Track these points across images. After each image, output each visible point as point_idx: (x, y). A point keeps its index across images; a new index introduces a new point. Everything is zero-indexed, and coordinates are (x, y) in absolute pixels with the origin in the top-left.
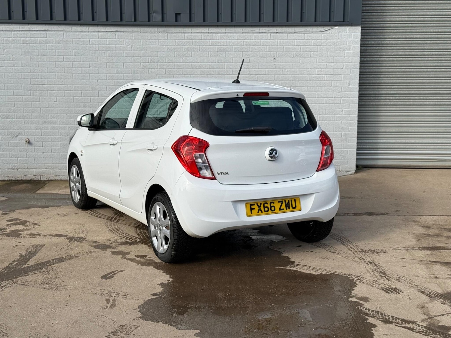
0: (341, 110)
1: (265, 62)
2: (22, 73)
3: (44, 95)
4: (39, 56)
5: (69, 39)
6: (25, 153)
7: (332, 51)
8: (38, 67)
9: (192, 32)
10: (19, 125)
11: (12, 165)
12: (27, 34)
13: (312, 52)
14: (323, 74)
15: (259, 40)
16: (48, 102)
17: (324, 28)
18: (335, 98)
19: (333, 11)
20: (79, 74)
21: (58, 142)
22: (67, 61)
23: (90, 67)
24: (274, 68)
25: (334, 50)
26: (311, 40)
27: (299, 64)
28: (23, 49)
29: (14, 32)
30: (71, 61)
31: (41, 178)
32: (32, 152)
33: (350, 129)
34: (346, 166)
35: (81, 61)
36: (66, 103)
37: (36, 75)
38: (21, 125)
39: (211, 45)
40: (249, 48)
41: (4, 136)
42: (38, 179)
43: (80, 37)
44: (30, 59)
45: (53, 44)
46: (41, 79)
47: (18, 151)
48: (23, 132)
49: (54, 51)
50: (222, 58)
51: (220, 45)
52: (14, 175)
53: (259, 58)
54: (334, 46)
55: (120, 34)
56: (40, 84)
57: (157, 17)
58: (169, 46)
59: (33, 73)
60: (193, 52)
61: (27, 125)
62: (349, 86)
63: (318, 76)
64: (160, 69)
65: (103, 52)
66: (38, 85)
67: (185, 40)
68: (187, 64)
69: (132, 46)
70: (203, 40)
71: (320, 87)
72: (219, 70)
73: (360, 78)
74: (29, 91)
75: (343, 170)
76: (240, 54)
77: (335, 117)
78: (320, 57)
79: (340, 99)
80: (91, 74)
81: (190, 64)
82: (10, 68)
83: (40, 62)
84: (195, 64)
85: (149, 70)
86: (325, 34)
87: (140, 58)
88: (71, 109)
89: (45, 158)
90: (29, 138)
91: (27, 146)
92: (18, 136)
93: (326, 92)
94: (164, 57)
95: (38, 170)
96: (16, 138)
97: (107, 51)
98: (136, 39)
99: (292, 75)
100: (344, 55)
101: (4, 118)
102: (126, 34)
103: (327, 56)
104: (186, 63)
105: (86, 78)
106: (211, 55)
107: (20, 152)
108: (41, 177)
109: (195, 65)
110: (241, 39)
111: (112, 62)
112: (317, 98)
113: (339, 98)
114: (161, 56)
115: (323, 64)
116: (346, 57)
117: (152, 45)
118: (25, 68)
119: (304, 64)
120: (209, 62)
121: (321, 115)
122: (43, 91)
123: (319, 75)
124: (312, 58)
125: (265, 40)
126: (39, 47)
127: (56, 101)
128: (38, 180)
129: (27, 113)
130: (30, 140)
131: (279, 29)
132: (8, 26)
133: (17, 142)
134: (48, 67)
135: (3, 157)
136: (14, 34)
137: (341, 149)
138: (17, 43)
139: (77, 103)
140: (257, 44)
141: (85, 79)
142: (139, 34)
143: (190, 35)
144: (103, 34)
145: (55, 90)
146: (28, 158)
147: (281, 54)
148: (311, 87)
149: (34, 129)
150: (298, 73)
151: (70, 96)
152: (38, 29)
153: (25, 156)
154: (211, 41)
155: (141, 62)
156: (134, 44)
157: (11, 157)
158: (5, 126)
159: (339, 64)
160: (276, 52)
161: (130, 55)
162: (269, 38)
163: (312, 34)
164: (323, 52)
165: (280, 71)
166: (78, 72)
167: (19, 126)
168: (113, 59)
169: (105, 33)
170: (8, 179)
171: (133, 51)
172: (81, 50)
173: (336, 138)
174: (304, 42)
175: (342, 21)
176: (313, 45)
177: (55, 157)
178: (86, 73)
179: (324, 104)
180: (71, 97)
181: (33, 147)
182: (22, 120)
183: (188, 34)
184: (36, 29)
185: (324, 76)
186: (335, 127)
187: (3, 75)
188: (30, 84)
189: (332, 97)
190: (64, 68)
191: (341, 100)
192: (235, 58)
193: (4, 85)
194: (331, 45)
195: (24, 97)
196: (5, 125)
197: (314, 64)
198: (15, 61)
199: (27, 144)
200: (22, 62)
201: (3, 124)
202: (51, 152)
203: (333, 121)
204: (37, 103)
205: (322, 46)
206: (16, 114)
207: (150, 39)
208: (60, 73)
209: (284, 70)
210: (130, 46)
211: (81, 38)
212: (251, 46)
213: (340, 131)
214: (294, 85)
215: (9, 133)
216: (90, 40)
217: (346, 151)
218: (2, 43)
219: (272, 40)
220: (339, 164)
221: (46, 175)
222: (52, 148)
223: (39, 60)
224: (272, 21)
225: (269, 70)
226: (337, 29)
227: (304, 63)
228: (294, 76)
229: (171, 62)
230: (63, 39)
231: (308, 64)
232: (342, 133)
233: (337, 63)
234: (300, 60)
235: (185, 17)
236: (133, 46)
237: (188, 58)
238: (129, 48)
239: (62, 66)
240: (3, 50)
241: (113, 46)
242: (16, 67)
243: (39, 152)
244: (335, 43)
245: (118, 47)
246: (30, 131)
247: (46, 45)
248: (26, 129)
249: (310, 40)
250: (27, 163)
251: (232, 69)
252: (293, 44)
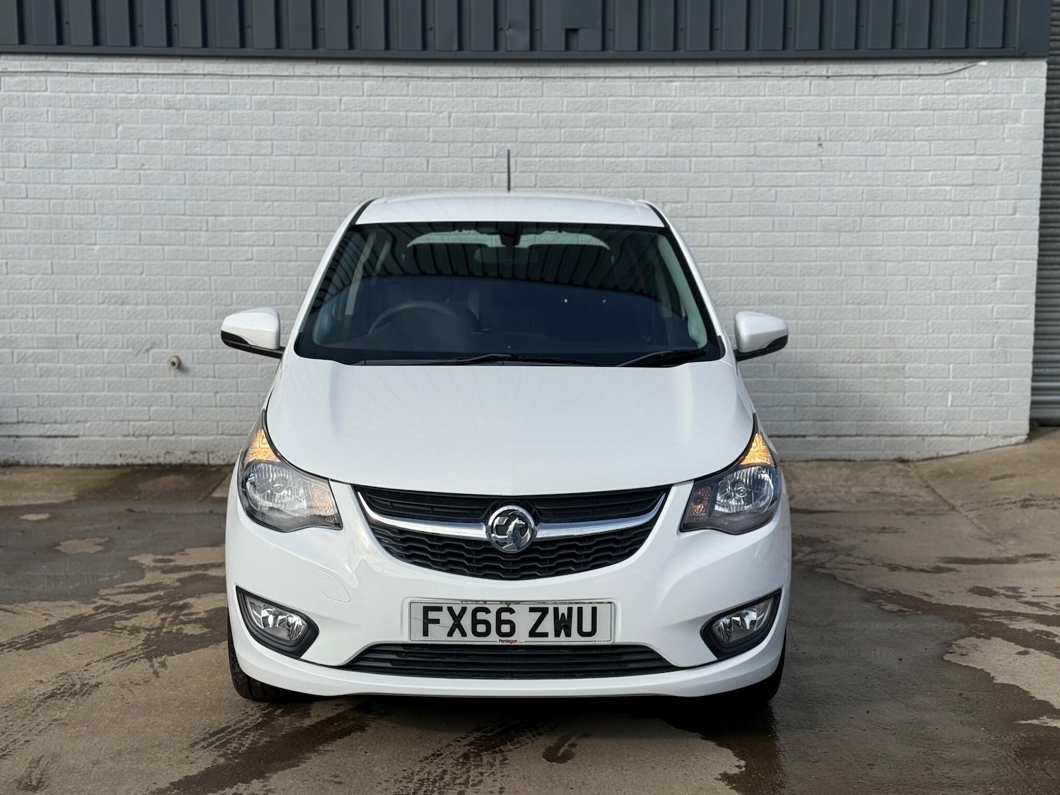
0: (994, 277)
1: (796, 154)
2: (164, 187)
3: (220, 243)
4: (209, 142)
5: (287, 97)
6: (168, 394)
7: (971, 124)
8: (206, 170)
9: (605, 78)
10: (153, 321)
11: (134, 426)
12: (177, 84)
13: (919, 128)
14: (946, 185)
15: (780, 98)
16: (231, 261)
17: (950, 64)
18: (977, 247)
19: (975, 20)
20: (313, 188)
21: (254, 366)
22: (281, 155)
23: (339, 170)
24: (820, 168)
25: (975, 120)
26: (917, 97)
27: (884, 158)
28: (167, 124)
29: (144, 80)
30: (291, 155)
31: (208, 459)
32: (186, 390)
33: (1014, 327)
34: (1005, 422)
35: (316, 155)
36: (277, 264)
37: (201, 191)
38: (159, 321)
39: (656, 111)
40: (754, 119)
41: (115, 350)
42: (201, 462)
43: (316, 92)
44: (186, 149)
45: (244, 111)
46: (214, 200)
47: (151, 389)
48: (164, 340)
49: (247, 127)
50: (683, 144)
51: (680, 111)
52: (139, 452)
53: (780, 144)
54: (976, 112)
55: (419, 83)
56: (211, 213)
57: (517, 38)
58: (545, 114)
59: (192, 185)
60: (607, 129)
61: (175, 321)
62: (1014, 214)
63: (934, 188)
64: (523, 175)
65: (376, 129)
66: (204, 218)
67: (589, 99)
68: (591, 159)
69: (450, 114)
70: (634, 99)
71: (937, 218)
72: (675, 174)
73: (1043, 193)
74: (182, 234)
75: (996, 432)
76: (731, 132)
77: (976, 294)
78: (939, 140)
79: (990, 248)
80: (342, 189)
81: (601, 159)
82: (133, 174)
83: (211, 157)
84: (613, 159)
85: (492, 178)
86: (953, 81)
87: (469, 144)
88: (290, 278)
89: (221, 407)
90: (179, 355)
91: (175, 376)
92: (152, 351)
93: (953, 230)
94: (532, 142)
95: (201, 438)
96: (146, 355)
97: (386, 127)
98: (461, 96)
99: (866, 188)
100: (1003, 133)
101: (116, 303)
102: (436, 83)
103: (957, 137)
104: (589, 157)
105: (330, 198)
106: (654, 137)
107: (157, 391)
108: (211, 456)
109: (614, 163)
110: (732, 94)
111: (396, 155)
112: (931, 245)
113: (987, 245)
114: (525, 140)
115: (946, 157)
116: (1007, 141)
117: (502, 111)
118: (170, 172)
119: (898, 158)
120: (650, 154)
121: (939, 289)
122: (217, 233)
123: (935, 185)
124: (919, 143)
125: (797, 98)
126: (208, 119)
127: (252, 259)
128: (203, 465)
129: (175, 289)
130: (183, 359)
131: (834, 68)
132: (127, 64)
133: (147, 365)
134: (231, 170)
135: (111, 405)
136: (143, 84)
137: (992, 377)
138: (150, 108)
139: (306, 264)
140: (776, 108)
141: (328, 201)
142: (470, 83)
143: (600, 84)
144: (374, 83)
145: (249, 229)
146: (177, 406)
147: (837, 133)
148: (916, 218)
149: (193, 331)
150: (880, 182)
151: (288, 245)
152: (206, 72)
153: (169, 403)
154: (654, 99)
155: (474, 155)
156: (455, 110)
157: (132, 405)
158: (117, 324)
159: (988, 158)
160: (824, 128)
161: (446, 137)
162: (806, 92)
163: (919, 81)
164: (948, 127)
165: (834, 176)
166: (311, 184)
167: (155, 324)
168: (399, 149)
169: (380, 82)
170: (124, 463)
171: (451, 128)
172: (318, 124)
173: (977, 350)
174: (899, 101)
175: (1000, 45)
176: (920, 108)
177: (247, 404)
178: (331, 185)
179: (948, 263)
180: (292, 248)
181: (190, 379)
182: (163, 307)
183: (596, 83)
184: (201, 72)
185: (948, 188)
186: (976, 321)
187: (115, 192)
188: (184, 214)
189: (969, 243)
190: (272, 173)
191: (992, 251)
192: (717, 144)
193: (115, 217)
194: (968, 110)
195: (167, 248)
196: (115, 322)
197: (924, 158)
198: (145, 154)
199: (174, 370)
200: (164, 157)
201: (112, 318)
202: (237, 391)
203: (972, 306)
204: (202, 263)
205: (944, 112)
206: (146, 292)
207: (497, 96)
208: (264, 185)
209: (844, 174)
210: (445, 114)
211: (318, 95)
212: (759, 114)
213: (988, 333)
214: (871, 214)
215: (128, 341)
216: (340, 100)
217: (1003, 382)
218: (113, 109)
219: (813, 95)
220: (986, 418)
221: (221, 452)
222: (239, 380)
223: (209, 151)
224: (817, 47)
225: (806, 174)
226: (985, 66)
227: (896, 156)
228: (872, 191)
229: (550, 154)
230: (273, 97)
231: (908, 158)
232: (993, 337)
233: (983, 155)
234: (887, 147)
235: (588, 39)
236: (453, 115)
237: (595, 146)
238: (444, 118)
239: (268, 168)
240: (114, 126)
241: (401, 114)
242: (148, 169)
243: (204, 392)
244: (979, 104)
245: (414, 117)
246: (182, 336)
247: (226, 113)
248: (171, 333)
249: (912, 97)
250: (173, 421)
251: (709, 172)
252: (870, 106)
